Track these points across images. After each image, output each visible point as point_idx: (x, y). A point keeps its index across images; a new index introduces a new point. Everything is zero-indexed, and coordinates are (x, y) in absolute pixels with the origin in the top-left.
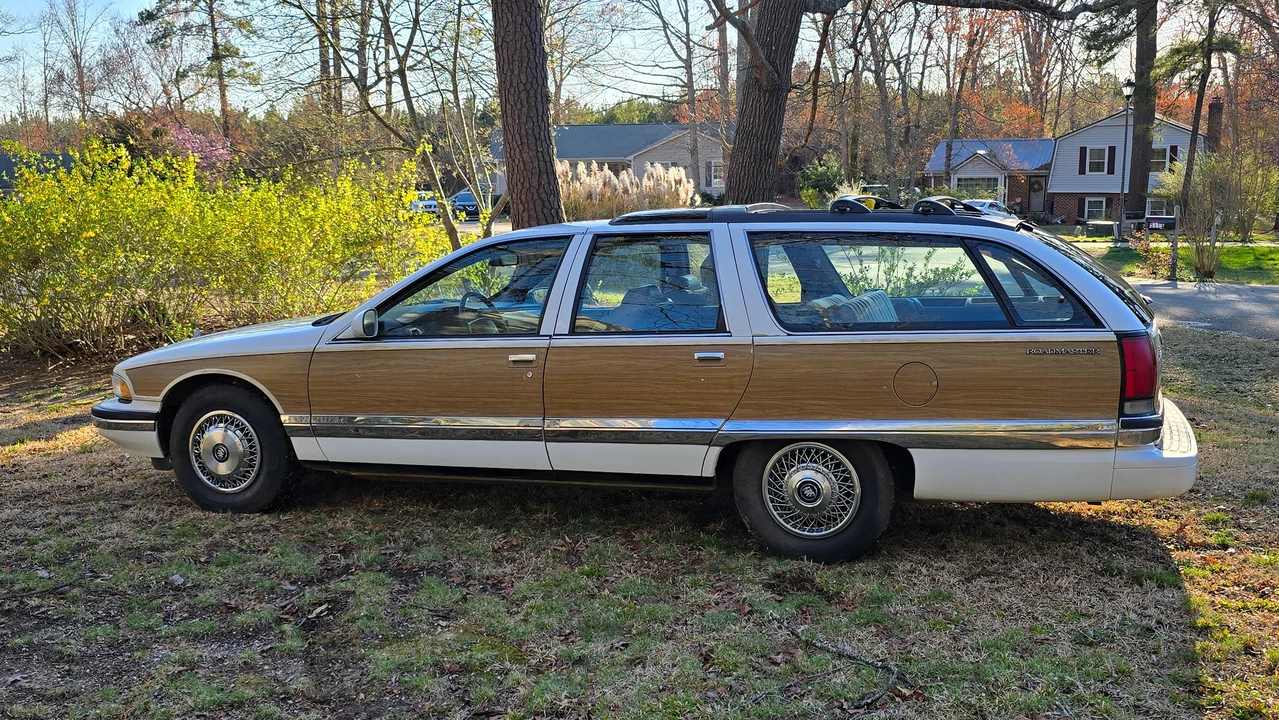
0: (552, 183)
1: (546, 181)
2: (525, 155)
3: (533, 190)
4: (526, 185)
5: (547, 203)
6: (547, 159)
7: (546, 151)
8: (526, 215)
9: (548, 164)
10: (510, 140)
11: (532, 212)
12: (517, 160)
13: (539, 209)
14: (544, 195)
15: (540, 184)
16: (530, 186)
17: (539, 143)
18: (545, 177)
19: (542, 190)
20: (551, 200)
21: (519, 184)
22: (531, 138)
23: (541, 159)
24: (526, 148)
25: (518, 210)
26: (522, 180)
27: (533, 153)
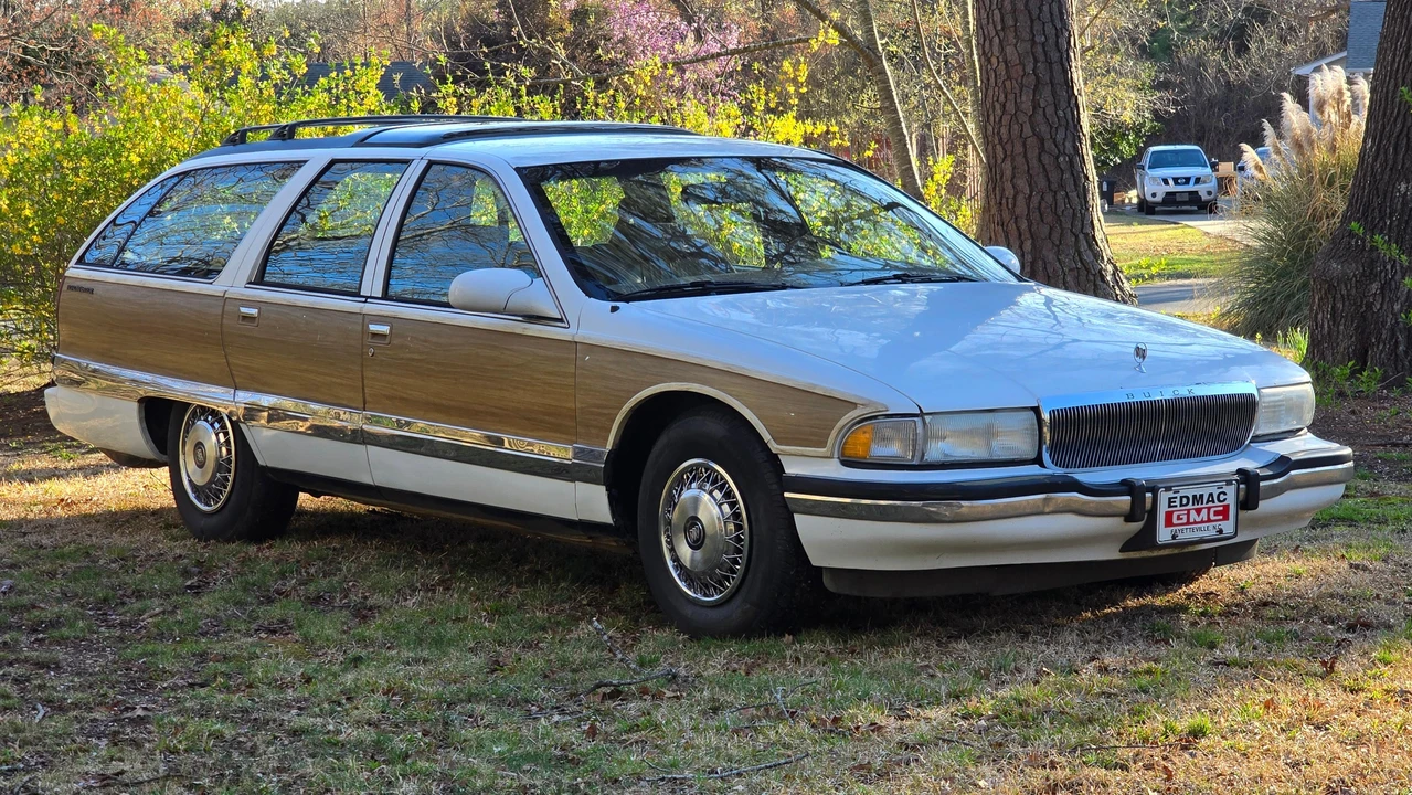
0: (1063, 104)
1: (1050, 99)
2: (1009, 50)
3: (1023, 118)
4: (1010, 107)
5: (1049, 144)
6: (1055, 56)
7: (1051, 41)
8: (1007, 166)
9: (1057, 67)
10: (984, 22)
11: (1020, 160)
12: (994, 60)
13: (1033, 154)
14: (1044, 129)
15: (1036, 105)
16: (1017, 108)
17: (1038, 26)
18: (1047, 92)
19: (1039, 117)
20: (1060, 137)
21: (998, 106)
22: (1023, 18)
23: (1042, 58)
24: (1011, 36)
25: (995, 157)
26: (1002, 99)
27: (1024, 47)
